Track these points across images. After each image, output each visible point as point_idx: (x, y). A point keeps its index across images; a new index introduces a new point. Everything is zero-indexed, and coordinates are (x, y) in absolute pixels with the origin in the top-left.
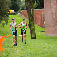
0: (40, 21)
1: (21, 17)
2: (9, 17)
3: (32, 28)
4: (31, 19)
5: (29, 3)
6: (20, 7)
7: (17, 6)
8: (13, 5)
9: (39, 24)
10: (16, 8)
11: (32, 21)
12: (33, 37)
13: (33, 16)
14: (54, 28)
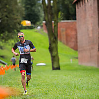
1: (42, 34)
4: (52, 39)
6: (41, 16)
7: (35, 14)
8: (29, 12)
9: (73, 46)
14: (90, 54)
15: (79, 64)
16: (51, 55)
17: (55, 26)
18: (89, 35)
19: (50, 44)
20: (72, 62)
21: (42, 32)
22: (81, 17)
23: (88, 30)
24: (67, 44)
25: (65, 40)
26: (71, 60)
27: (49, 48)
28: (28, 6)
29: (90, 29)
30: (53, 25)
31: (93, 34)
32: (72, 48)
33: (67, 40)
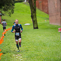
2: (15, 6)
4: (33, 11)
12: (35, 27)
14: (56, 17)
15: (50, 24)
16: (33, 20)
17: (34, 3)
18: (55, 6)
19: (32, 14)
20: (46, 22)
23: (54, 3)
24: (43, 11)
25: (41, 8)
26: (46, 20)
27: (31, 16)
29: (56, 3)
30: (33, 2)
31: (57, 6)
32: (46, 13)
33: (43, 8)
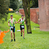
0: (35, 18)
3: (28, 24)
4: (27, 16)
5: (25, 3)
6: (18, 6)
7: (15, 5)
8: (12, 4)
9: (34, 21)
10: (14, 7)
11: (28, 18)
12: (29, 32)
13: (29, 14)
15: (40, 30)
21: (19, 14)
22: (41, 5)
28: (11, 1)
